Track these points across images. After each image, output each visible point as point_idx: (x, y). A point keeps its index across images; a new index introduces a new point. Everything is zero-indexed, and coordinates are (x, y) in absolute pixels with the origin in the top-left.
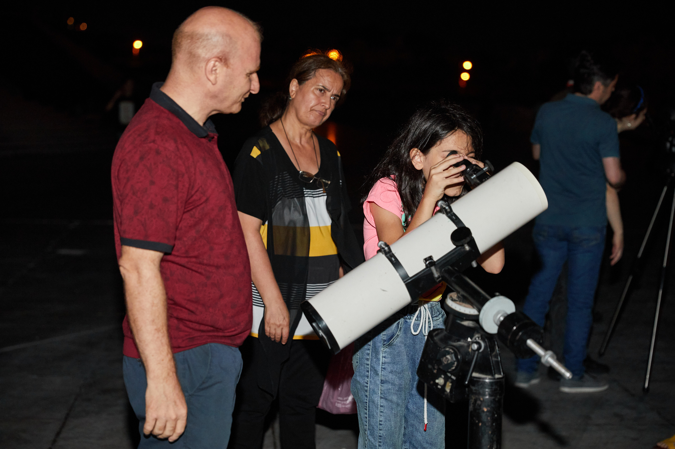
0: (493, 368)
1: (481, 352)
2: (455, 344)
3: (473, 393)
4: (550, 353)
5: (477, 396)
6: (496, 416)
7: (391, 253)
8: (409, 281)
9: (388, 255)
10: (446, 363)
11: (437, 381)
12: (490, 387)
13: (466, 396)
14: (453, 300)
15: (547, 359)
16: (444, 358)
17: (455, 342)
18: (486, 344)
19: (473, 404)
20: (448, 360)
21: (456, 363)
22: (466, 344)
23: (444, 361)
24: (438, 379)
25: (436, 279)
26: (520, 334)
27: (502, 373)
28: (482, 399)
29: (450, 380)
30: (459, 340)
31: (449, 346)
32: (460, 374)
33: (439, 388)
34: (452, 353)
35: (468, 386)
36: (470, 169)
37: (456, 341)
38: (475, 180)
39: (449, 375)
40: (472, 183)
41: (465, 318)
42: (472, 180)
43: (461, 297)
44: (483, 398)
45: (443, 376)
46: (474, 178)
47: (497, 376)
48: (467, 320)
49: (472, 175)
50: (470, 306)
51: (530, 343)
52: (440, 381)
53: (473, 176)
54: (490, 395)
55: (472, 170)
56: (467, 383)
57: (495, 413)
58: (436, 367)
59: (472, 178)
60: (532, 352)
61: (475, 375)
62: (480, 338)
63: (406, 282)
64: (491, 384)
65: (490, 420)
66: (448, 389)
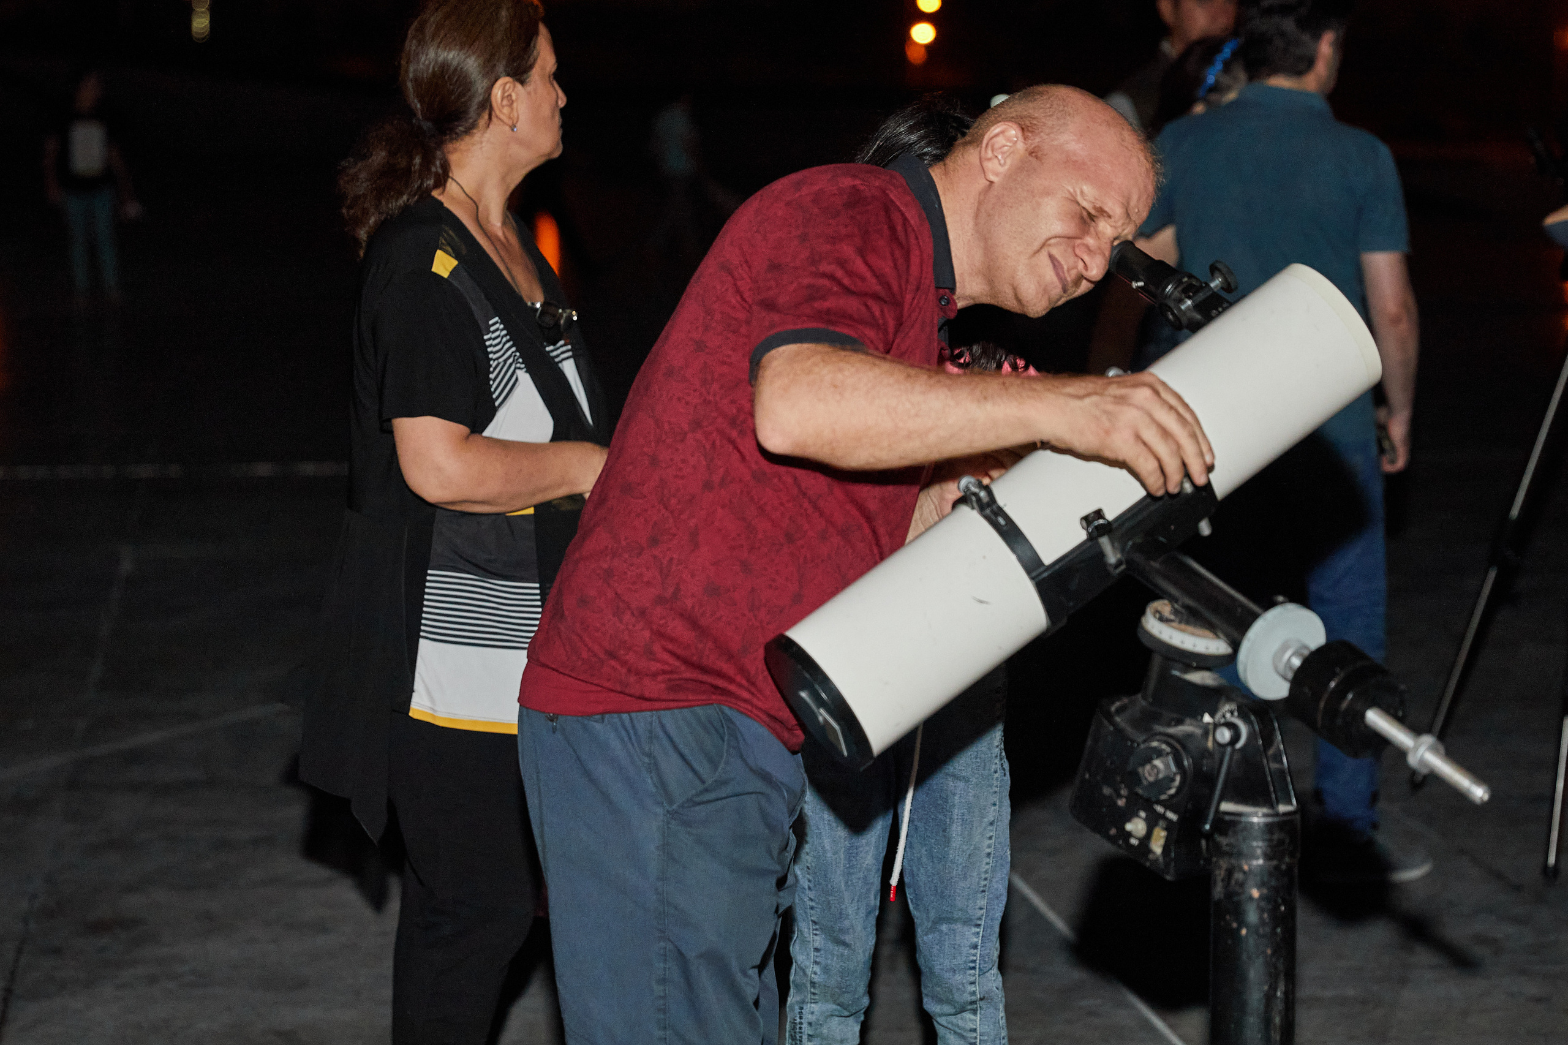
0: (1272, 789)
1: (1239, 750)
2: (1172, 730)
3: (1222, 854)
4: (1428, 740)
5: (1233, 861)
6: (1283, 908)
7: (994, 507)
8: (1045, 575)
9: (988, 511)
10: (1151, 779)
11: (1129, 827)
12: (1267, 837)
13: (1202, 862)
14: (1162, 619)
15: (1422, 756)
16: (1148, 767)
17: (1169, 725)
18: (1253, 727)
19: (1223, 880)
20: (1158, 772)
21: (1178, 778)
22: (1198, 731)
23: (1147, 775)
24: (1129, 820)
25: (1111, 569)
26: (1350, 696)
27: (1294, 801)
28: (1246, 868)
29: (1162, 823)
30: (1179, 722)
31: (1158, 737)
32: (1190, 806)
33: (1132, 846)
34: (1168, 754)
35: (1209, 836)
36: (1174, 286)
37: (1173, 723)
38: (1189, 314)
39: (1160, 809)
40: (1184, 320)
41: (1195, 664)
42: (1184, 313)
43: (1183, 611)
44: (1250, 866)
45: (1143, 814)
46: (1188, 308)
47: (1283, 808)
48: (1199, 668)
49: (1181, 301)
50: (1207, 633)
51: (1375, 718)
52: (1137, 826)
53: (1185, 302)
54: (1267, 857)
55: (1180, 289)
56: (1207, 827)
57: (1280, 901)
58: (1124, 792)
59: (1183, 307)
60: (1381, 741)
61: (1226, 806)
62: (1236, 714)
63: (1037, 580)
64: (1269, 828)
65: (1267, 921)
66: (1157, 847)
